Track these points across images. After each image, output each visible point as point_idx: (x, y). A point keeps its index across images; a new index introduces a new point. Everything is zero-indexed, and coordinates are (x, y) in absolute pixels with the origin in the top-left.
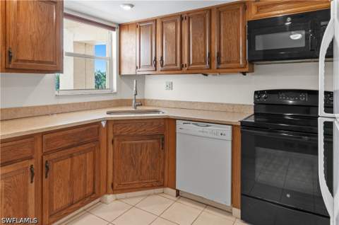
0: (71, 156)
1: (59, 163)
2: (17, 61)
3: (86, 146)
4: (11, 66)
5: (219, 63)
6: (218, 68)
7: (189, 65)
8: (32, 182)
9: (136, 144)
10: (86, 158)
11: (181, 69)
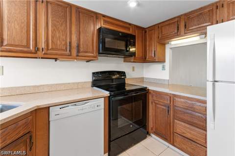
5: (78, 51)
6: (77, 56)
7: (48, 49)
11: (36, 53)
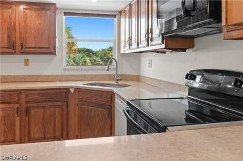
0: (44, 107)
1: (35, 110)
2: (26, 48)
3: (55, 104)
4: (22, 51)
8: (18, 116)
9: (91, 110)
10: (55, 111)
